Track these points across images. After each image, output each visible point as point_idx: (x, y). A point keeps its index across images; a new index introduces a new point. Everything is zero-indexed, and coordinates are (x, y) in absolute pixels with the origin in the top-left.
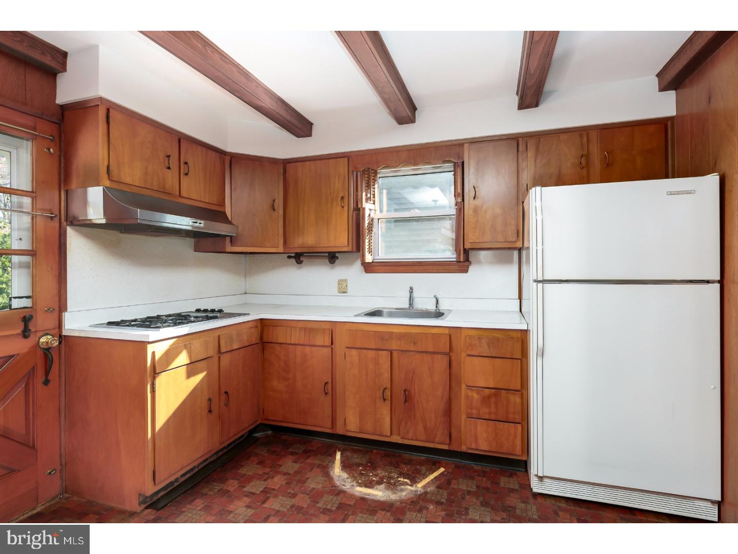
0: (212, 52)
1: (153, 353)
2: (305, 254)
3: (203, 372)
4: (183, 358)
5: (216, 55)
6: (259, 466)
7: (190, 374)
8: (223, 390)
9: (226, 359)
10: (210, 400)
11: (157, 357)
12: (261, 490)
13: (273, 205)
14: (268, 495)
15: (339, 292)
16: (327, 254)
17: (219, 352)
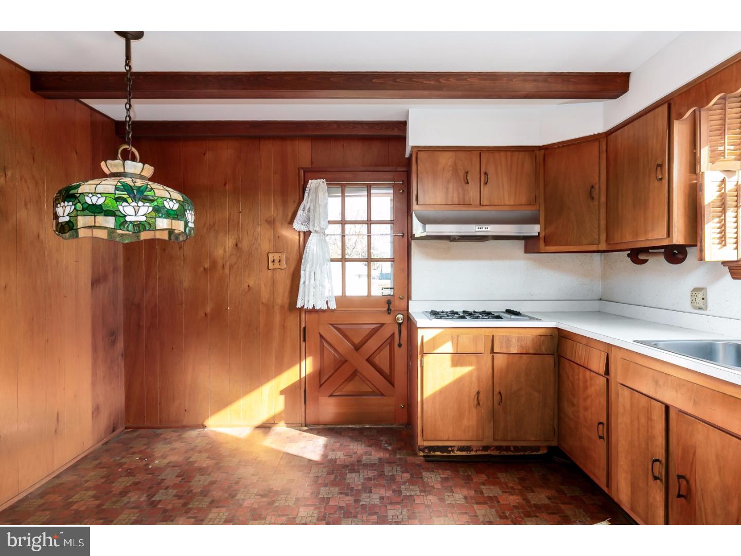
0: (447, 80)
1: (422, 337)
2: (650, 251)
3: (471, 365)
4: (448, 347)
5: (451, 80)
6: (517, 480)
7: (455, 364)
8: (497, 390)
9: (500, 361)
10: (478, 393)
11: (425, 341)
12: (490, 495)
13: (591, 193)
14: (488, 502)
15: (695, 308)
16: (663, 250)
17: (492, 351)
